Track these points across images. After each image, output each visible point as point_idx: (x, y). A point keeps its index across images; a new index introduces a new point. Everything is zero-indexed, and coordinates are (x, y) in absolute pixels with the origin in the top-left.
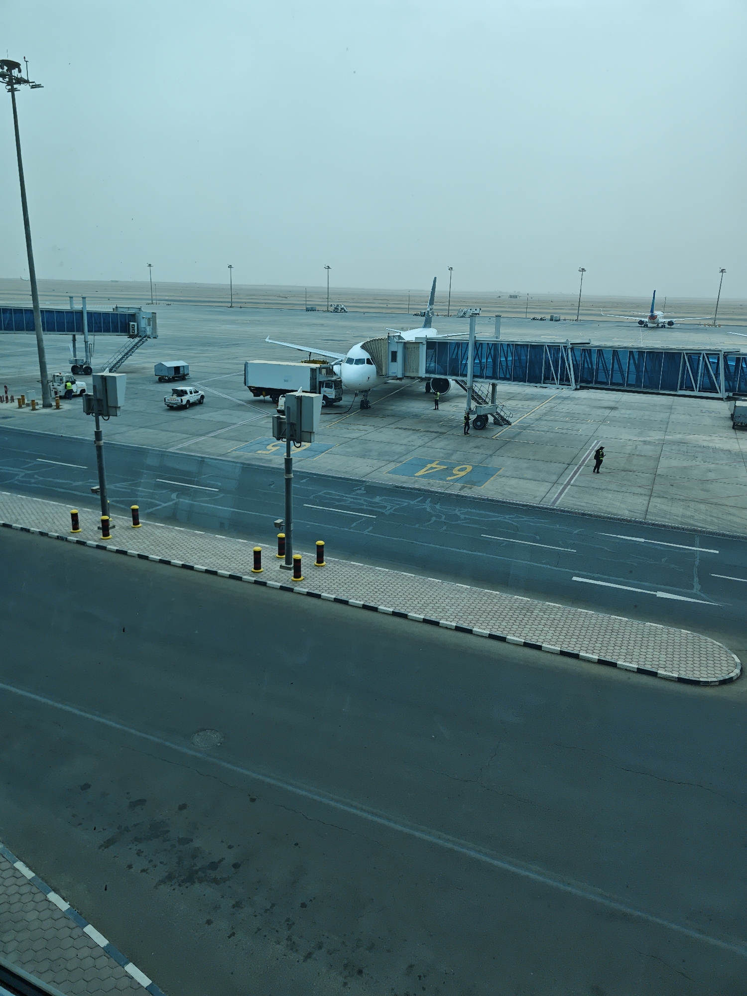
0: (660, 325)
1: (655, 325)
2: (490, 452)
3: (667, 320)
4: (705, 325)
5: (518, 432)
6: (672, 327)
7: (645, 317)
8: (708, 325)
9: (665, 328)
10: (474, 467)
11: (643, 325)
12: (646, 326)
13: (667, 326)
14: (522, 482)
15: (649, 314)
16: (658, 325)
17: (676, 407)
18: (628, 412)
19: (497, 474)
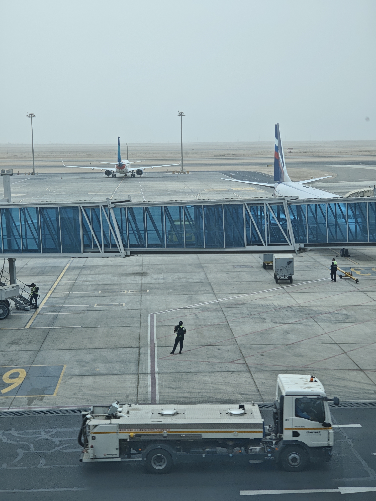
0: (129, 175)
1: (123, 175)
2: (36, 347)
3: (136, 169)
4: (173, 172)
5: (52, 317)
6: (142, 176)
7: (112, 166)
8: (177, 173)
9: (134, 177)
10: (28, 370)
11: (111, 176)
12: (114, 176)
13: (136, 175)
14: (99, 379)
15: (117, 163)
16: (126, 175)
17: (207, 265)
18: (161, 276)
19: (62, 374)
